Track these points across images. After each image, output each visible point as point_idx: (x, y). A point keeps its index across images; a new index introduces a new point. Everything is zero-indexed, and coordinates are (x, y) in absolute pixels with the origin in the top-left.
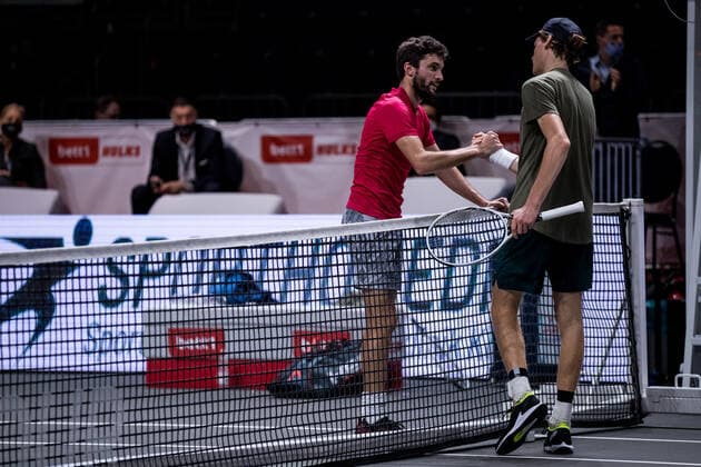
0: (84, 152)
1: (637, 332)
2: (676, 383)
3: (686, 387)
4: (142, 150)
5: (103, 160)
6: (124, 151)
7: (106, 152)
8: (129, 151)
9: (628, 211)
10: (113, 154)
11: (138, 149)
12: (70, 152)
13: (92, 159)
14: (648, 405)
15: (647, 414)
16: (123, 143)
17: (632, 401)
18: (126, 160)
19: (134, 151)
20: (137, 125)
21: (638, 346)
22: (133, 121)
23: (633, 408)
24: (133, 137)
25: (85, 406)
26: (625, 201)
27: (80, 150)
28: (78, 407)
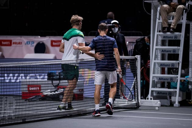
0: (8, 43)
1: (138, 87)
2: (147, 99)
3: (149, 100)
4: (22, 43)
5: (13, 45)
6: (18, 43)
7: (14, 43)
8: (19, 43)
9: (136, 58)
10: (15, 44)
11: (21, 43)
12: (5, 43)
13: (10, 45)
14: (140, 104)
15: (140, 106)
16: (18, 41)
17: (137, 103)
18: (18, 45)
19: (20, 43)
20: (21, 37)
21: (138, 90)
22: (20, 36)
23: (137, 105)
24: (20, 40)
25: (6, 102)
26: (136, 56)
27: (7, 43)
28: (4, 102)
